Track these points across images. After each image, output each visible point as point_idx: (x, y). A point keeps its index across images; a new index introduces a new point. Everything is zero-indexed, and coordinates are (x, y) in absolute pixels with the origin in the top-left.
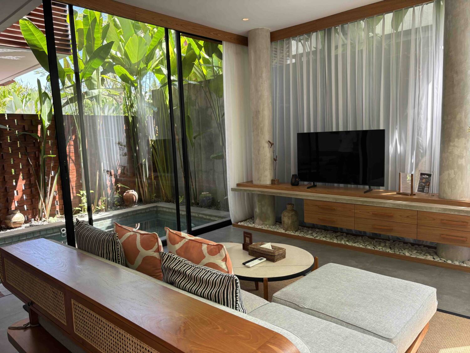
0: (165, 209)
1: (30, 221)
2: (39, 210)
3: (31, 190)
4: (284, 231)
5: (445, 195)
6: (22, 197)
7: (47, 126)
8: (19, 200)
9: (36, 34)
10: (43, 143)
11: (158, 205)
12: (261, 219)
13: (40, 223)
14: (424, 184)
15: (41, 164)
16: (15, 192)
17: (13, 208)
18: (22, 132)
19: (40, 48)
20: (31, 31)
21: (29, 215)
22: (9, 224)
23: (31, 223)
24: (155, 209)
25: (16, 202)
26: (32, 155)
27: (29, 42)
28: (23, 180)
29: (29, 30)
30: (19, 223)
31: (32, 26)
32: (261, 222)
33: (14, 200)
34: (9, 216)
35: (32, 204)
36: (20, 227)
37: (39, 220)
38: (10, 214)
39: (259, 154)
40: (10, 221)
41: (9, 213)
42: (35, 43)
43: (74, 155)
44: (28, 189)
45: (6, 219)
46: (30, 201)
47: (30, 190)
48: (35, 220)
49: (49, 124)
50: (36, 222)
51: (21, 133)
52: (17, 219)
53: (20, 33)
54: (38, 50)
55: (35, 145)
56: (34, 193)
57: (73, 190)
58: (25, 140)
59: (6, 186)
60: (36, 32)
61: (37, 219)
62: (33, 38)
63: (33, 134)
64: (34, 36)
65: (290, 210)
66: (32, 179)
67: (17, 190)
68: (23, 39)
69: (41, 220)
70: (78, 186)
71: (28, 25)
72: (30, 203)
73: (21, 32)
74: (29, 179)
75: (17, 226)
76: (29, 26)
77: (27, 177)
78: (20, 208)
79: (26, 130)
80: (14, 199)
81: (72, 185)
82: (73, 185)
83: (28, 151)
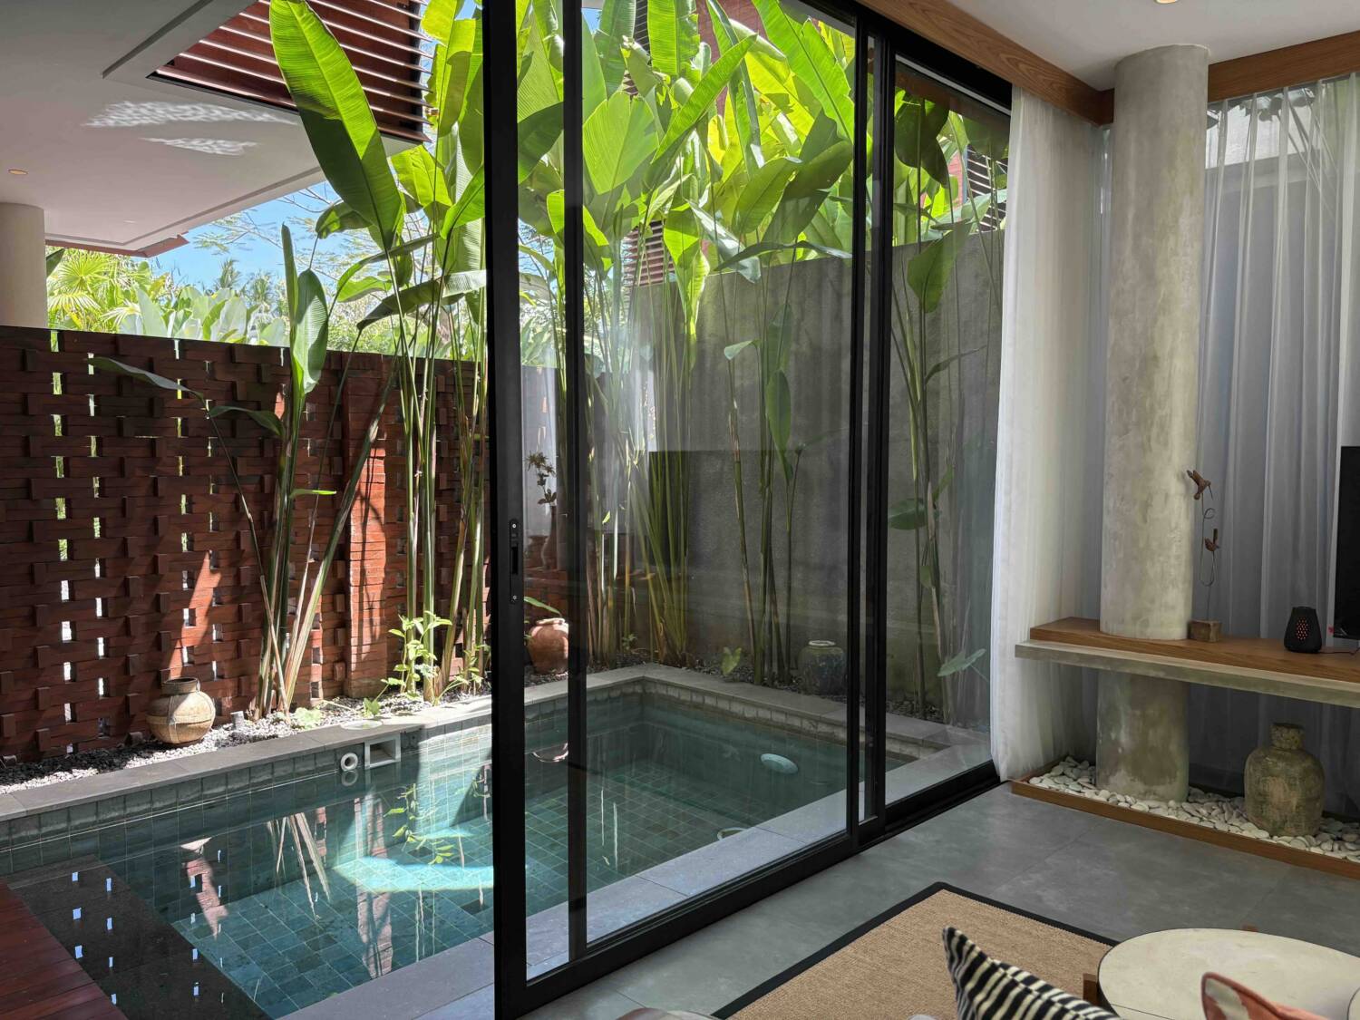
0: (673, 693)
1: (231, 720)
2: (261, 681)
3: (240, 610)
4: (1267, 834)
6: (208, 633)
7: (308, 388)
8: (197, 643)
9: (321, 58)
10: (289, 448)
11: (647, 675)
12: (1137, 770)
13: (262, 727)
15: (278, 517)
16: (186, 611)
17: (175, 674)
18: (226, 405)
19: (328, 109)
20: (308, 44)
21: (225, 695)
22: (164, 732)
23: (234, 727)
24: (638, 689)
25: (185, 651)
26: (252, 487)
27: (296, 84)
28: (213, 572)
29: (300, 38)
30: (194, 730)
31: (309, 27)
32: (1140, 787)
33: (181, 644)
34: (162, 703)
35: (239, 656)
36: (200, 741)
37: (256, 717)
38: (168, 696)
39: (1145, 521)
40: (168, 722)
41: (163, 692)
42: (315, 88)
43: (383, 491)
44: (228, 606)
45: (153, 711)
46: (232, 646)
47: (233, 608)
48: (246, 717)
49: (312, 382)
50: (249, 722)
51: (222, 407)
52: (192, 712)
53: (268, 50)
54: (321, 115)
55: (262, 453)
56: (248, 618)
57: (371, 615)
58: (234, 435)
59: (157, 591)
60: (324, 49)
61: (253, 712)
62: (311, 72)
63: (258, 415)
64: (316, 61)
65: (1290, 750)
66: (245, 568)
67: (191, 607)
68: (274, 70)
69: (263, 715)
70: (389, 597)
71: (299, 19)
72: (230, 654)
73: (271, 46)
74: (234, 570)
75: (189, 739)
76: (303, 26)
77: (230, 563)
78: (196, 672)
79: (239, 398)
80: (180, 639)
81: (371, 595)
82: (374, 594)
83: (239, 474)
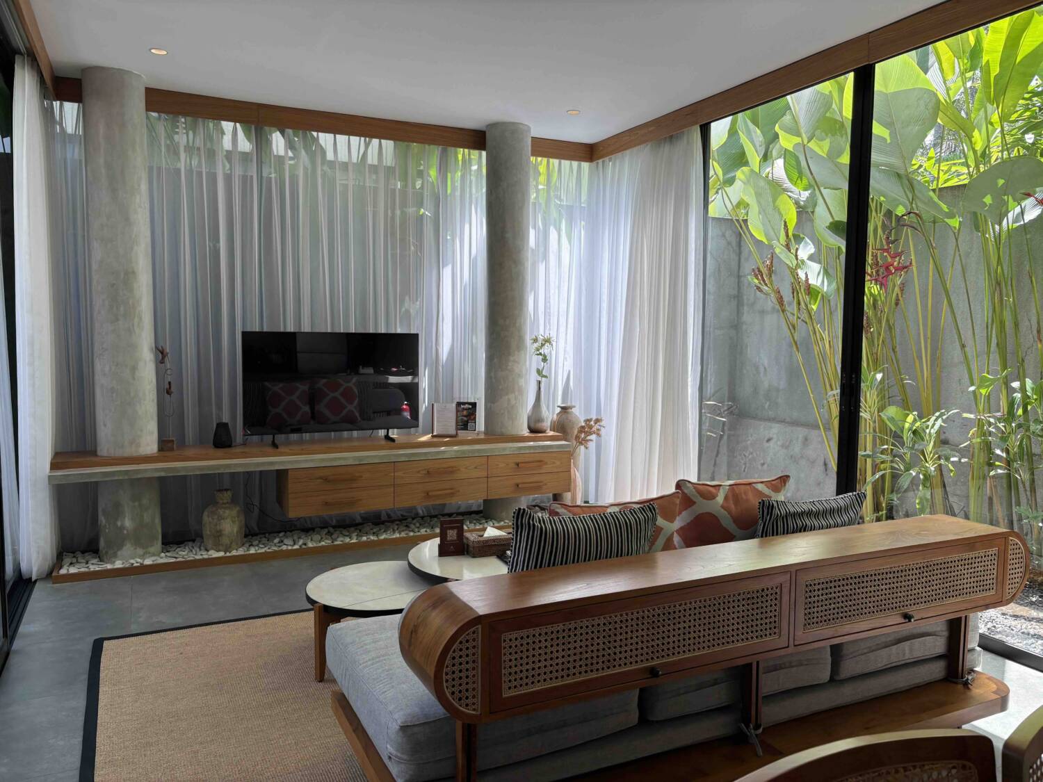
4: (223, 553)
5: (503, 430)
12: (137, 542)
14: (465, 419)
32: (140, 551)
65: (229, 503)
